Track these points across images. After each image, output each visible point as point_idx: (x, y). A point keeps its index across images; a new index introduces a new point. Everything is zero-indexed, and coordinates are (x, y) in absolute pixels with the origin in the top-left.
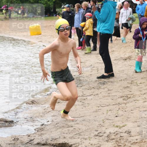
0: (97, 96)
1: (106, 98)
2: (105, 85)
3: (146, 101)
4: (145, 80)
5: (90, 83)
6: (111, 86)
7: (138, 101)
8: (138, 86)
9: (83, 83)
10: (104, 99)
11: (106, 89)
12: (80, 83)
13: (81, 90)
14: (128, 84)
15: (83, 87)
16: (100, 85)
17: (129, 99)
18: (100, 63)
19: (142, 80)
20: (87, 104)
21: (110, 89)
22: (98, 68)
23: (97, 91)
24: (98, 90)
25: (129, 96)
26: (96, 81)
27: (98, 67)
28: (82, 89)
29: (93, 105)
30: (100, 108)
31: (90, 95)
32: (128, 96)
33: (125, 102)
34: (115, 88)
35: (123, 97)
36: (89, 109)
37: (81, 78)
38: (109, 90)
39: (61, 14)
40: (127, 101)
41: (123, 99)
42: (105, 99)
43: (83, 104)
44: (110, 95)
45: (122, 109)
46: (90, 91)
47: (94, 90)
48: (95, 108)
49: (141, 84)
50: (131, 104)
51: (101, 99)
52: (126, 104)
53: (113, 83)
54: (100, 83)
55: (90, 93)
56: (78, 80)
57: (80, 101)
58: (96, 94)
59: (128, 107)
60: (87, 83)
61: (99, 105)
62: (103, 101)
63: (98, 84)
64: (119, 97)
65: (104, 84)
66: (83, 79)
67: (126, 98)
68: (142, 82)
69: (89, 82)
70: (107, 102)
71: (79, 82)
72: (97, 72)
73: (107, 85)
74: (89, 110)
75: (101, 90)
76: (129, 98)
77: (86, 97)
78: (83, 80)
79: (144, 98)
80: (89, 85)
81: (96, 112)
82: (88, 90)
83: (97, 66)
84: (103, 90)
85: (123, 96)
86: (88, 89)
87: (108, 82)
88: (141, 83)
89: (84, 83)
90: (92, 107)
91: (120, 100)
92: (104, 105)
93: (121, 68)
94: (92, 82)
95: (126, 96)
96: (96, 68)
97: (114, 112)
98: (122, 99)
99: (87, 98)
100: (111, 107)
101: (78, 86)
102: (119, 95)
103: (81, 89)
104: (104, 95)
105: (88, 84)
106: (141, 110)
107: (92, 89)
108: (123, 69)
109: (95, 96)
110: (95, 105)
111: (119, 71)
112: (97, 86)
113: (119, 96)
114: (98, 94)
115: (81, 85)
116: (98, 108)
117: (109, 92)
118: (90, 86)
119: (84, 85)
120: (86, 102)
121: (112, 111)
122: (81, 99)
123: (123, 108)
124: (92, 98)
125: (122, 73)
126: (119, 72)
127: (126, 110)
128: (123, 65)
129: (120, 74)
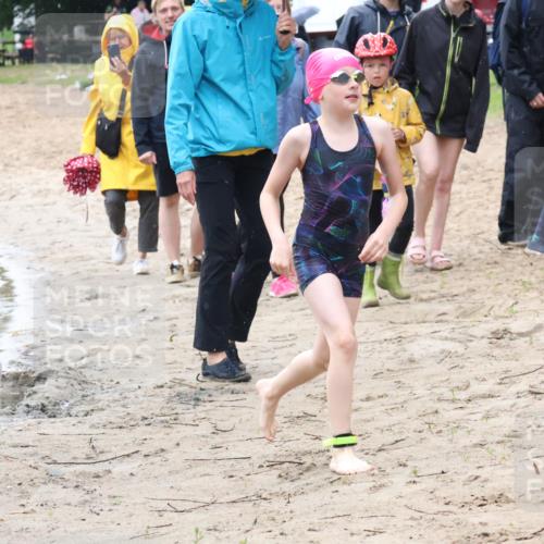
0: (157, 459)
1: (202, 469)
2: (199, 408)
3: (380, 486)
4: (391, 382)
5: (132, 395)
6: (228, 410)
7: (345, 487)
8: (356, 410)
9: (96, 397)
10: (190, 472)
11: (205, 428)
12: (83, 396)
13: (85, 429)
14: (309, 400)
15: (95, 418)
16: (180, 408)
17: (306, 474)
18: (186, 299)
19: (375, 383)
20: (106, 501)
21: (221, 426)
22: (174, 322)
23: (161, 435)
24: (168, 430)
25: (308, 460)
26: (162, 387)
27: (177, 318)
28: (92, 426)
29: (135, 504)
30: (169, 517)
31: (128, 456)
32: (304, 459)
33: (288, 487)
34: (248, 420)
35: (283, 463)
36: (113, 523)
37: (87, 373)
38: (217, 431)
39: (8, 58)
40: (296, 483)
41: (280, 476)
42: (194, 476)
43: (87, 497)
44: (222, 454)
45: (270, 526)
46: (125, 436)
47: (149, 428)
48: (145, 520)
49: (370, 403)
50: (313, 499)
51: (177, 472)
52: (288, 497)
53: (241, 396)
54: (178, 395)
55: (126, 444)
56: (75, 383)
57: (77, 487)
58: (153, 450)
59: (298, 513)
60: (117, 396)
61: (163, 505)
62: (184, 485)
63: (169, 401)
64: (261, 466)
65: (198, 400)
66: (97, 375)
67: (294, 471)
68: (374, 394)
69: (127, 394)
70: (205, 491)
71: (81, 393)
72: (169, 344)
73: (209, 405)
74: (113, 526)
75: (179, 432)
76: (308, 469)
77: (106, 466)
78: (99, 381)
79: (376, 472)
80: (124, 406)
81: (146, 536)
82: (118, 431)
83: (173, 314)
84: (190, 430)
85: (283, 460)
86: (120, 427)
87: (215, 393)
88: (368, 399)
89: (103, 398)
90: (131, 515)
91: (268, 480)
92: (188, 506)
93: (283, 323)
94: (139, 392)
95: (292, 459)
96: (168, 324)
97: (227, 537)
98: (275, 472)
99: (109, 472)
100: (220, 514)
101: (73, 412)
102: (264, 457)
103: (87, 426)
104: (194, 452)
105: (123, 400)
106: (353, 527)
107: (137, 424)
108: (292, 327)
109: (151, 459)
110: (144, 504)
111: (274, 339)
112: (165, 411)
113: (261, 462)
114: (163, 450)
115: (88, 408)
116: (156, 520)
117: (217, 440)
118: (131, 410)
119: (100, 405)
120: (104, 489)
121: (223, 535)
122: (82, 474)
123: (273, 519)
124: (134, 471)
125: (285, 350)
126: (271, 345)
127: (287, 527)
128: (293, 311)
129: (277, 353)
